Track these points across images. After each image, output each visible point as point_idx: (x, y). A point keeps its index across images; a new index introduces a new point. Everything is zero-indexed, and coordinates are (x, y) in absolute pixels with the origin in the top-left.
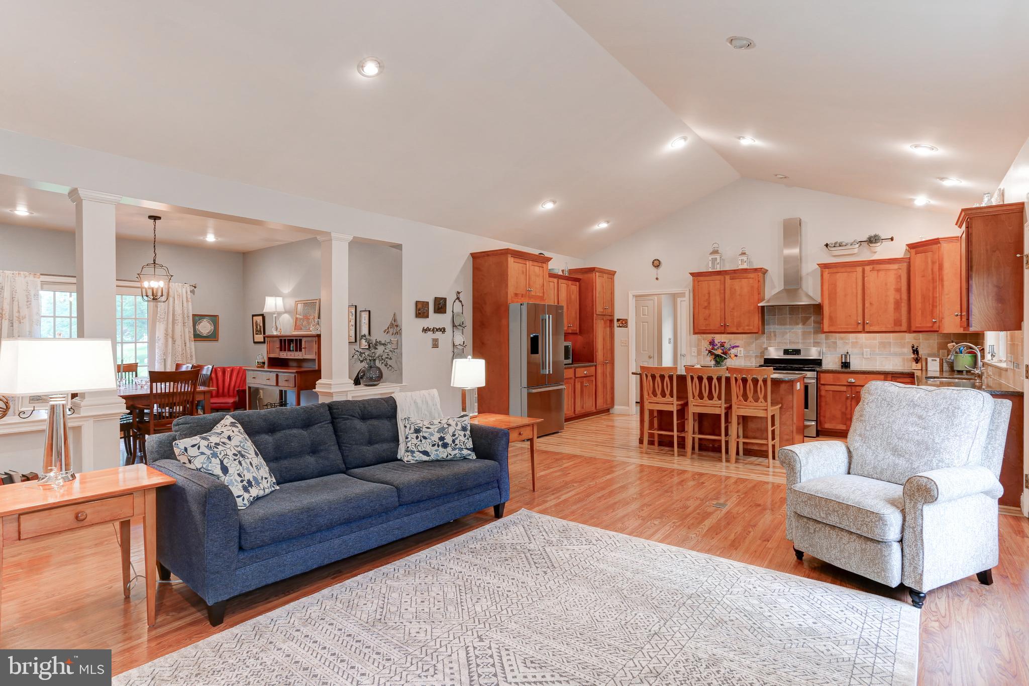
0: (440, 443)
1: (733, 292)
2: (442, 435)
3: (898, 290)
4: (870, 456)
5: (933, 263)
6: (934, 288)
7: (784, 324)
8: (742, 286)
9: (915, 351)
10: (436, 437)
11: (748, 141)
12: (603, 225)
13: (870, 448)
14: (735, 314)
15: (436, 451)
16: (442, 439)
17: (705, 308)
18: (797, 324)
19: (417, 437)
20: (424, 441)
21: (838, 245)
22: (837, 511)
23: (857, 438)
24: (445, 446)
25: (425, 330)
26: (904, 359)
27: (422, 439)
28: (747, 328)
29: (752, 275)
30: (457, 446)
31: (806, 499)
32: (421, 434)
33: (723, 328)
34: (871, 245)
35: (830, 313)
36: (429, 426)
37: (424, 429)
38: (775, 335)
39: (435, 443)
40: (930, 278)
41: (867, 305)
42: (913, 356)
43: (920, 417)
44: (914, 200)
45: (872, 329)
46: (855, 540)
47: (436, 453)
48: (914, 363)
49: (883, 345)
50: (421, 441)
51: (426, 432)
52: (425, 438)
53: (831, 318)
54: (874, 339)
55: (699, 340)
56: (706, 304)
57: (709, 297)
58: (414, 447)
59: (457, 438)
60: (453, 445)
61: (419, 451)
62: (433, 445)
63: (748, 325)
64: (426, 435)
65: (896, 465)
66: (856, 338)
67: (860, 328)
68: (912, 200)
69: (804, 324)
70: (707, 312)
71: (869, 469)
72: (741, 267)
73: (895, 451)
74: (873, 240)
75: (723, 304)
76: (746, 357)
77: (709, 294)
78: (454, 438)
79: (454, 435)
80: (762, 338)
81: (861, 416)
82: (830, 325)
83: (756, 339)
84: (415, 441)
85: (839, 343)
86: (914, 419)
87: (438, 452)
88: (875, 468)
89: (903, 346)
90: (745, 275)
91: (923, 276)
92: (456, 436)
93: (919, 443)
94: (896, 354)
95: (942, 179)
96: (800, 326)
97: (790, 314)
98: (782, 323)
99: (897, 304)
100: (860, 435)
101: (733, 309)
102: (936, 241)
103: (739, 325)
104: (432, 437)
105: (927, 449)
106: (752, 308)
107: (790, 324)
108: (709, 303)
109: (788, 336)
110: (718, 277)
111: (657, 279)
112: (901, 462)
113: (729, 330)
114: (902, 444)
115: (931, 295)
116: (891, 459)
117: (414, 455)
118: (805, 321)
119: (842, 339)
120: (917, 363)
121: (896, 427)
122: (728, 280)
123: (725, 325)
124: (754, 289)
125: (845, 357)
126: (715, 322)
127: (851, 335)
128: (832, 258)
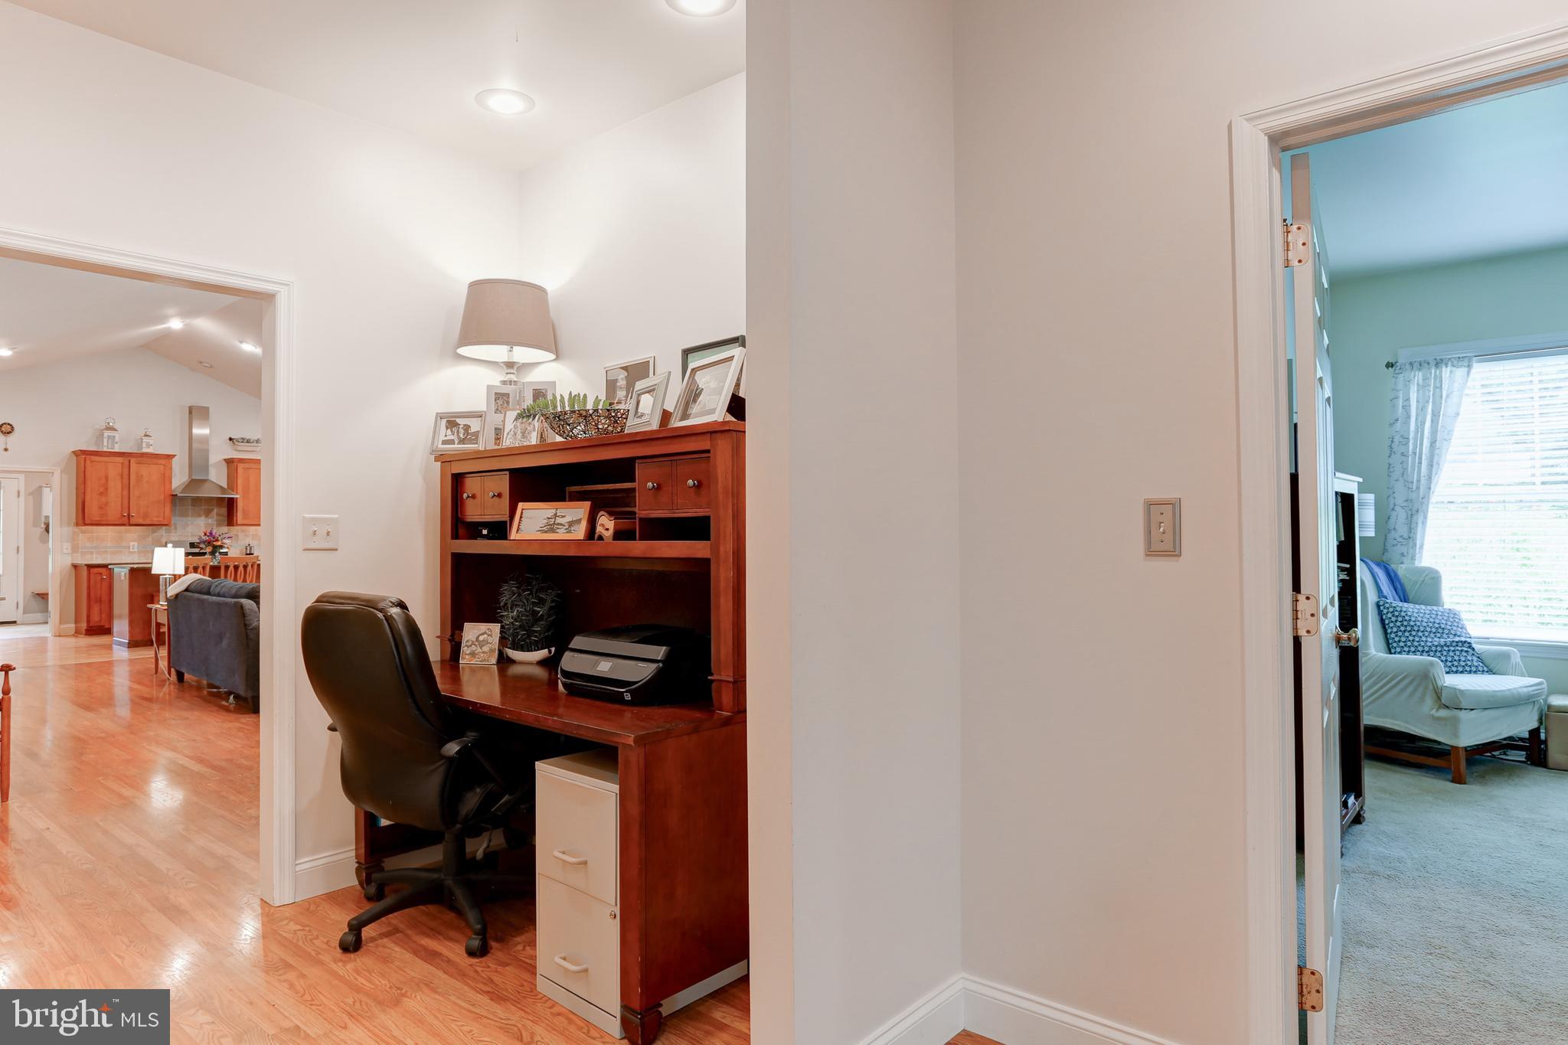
1: (139, 478)
7: (187, 516)
8: (150, 472)
14: (142, 503)
17: (101, 494)
18: (200, 516)
21: (246, 442)
28: (156, 519)
29: (162, 461)
33: (125, 519)
35: (243, 507)
38: (176, 528)
53: (243, 512)
55: (74, 533)
56: (102, 490)
57: (107, 481)
63: (157, 517)
66: (256, 531)
69: (206, 516)
70: (103, 499)
72: (145, 450)
75: (126, 493)
76: (139, 552)
77: (107, 478)
80: (161, 531)
82: (244, 518)
83: (153, 532)
85: (241, 535)
90: (155, 461)
96: (203, 518)
97: (192, 506)
98: (184, 515)
101: (139, 497)
103: (146, 516)
106: (162, 497)
107: (193, 516)
108: (107, 489)
110: (120, 459)
111: (6, 449)
113: (132, 521)
118: (207, 513)
119: (243, 531)
122: (133, 466)
123: (129, 515)
124: (166, 478)
125: (251, 549)
126: (114, 511)
127: (252, 528)
128: (236, 452)
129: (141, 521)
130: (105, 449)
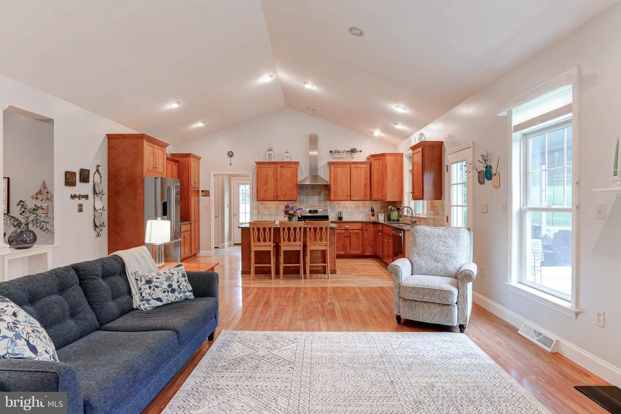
0: (169, 290)
1: (282, 175)
2: (169, 282)
3: (366, 178)
4: (423, 264)
5: (383, 165)
6: (383, 178)
7: (308, 195)
8: (287, 172)
9: (373, 210)
10: (165, 285)
11: (310, 86)
12: (200, 125)
13: (423, 260)
14: (283, 189)
15: (167, 296)
16: (170, 286)
17: (265, 185)
18: (315, 195)
19: (150, 288)
20: (156, 289)
21: (337, 152)
22: (429, 294)
23: (415, 255)
24: (173, 291)
25: (73, 197)
26: (366, 215)
27: (155, 288)
28: (290, 197)
29: (293, 166)
30: (182, 290)
31: (411, 290)
32: (153, 284)
33: (276, 197)
34: (352, 153)
35: (334, 190)
36: (157, 276)
37: (155, 280)
38: (303, 202)
39: (165, 290)
40: (381, 173)
41: (352, 186)
42: (371, 213)
43: (444, 242)
44: (374, 132)
45: (354, 199)
46: (437, 307)
47: (166, 298)
48: (372, 217)
49: (357, 207)
50: (154, 290)
51: (157, 282)
52: (157, 287)
53: (335, 193)
54: (353, 204)
55: (258, 205)
56: (265, 182)
57: (267, 178)
58: (149, 296)
59: (181, 284)
60: (179, 290)
61: (154, 299)
62: (164, 292)
63: (291, 196)
64: (157, 284)
65: (437, 267)
66: (345, 204)
67: (349, 198)
68: (373, 132)
70: (266, 187)
71: (424, 270)
72: (286, 160)
73: (436, 260)
74: (353, 151)
75: (276, 183)
77: (267, 176)
78: (179, 284)
79: (178, 282)
80: (296, 204)
81: (414, 244)
82: (334, 197)
84: (148, 291)
85: (337, 206)
86: (442, 243)
87: (168, 297)
88: (427, 269)
89: (365, 208)
90: (289, 166)
91: (378, 172)
92: (180, 282)
93: (446, 255)
94: (362, 212)
95: (396, 124)
96: (317, 197)
97: (311, 190)
98: (307, 195)
99: (365, 185)
100: (417, 254)
101: (282, 186)
102: (384, 155)
103: (285, 196)
104: (162, 286)
105: (450, 257)
106: (293, 185)
107: (312, 196)
108: (267, 182)
109: (310, 203)
110: (273, 166)
111: (231, 164)
112: (440, 265)
113: (279, 199)
114: (438, 256)
115: (382, 182)
116: (434, 264)
117: (150, 302)
118: (319, 194)
119: (338, 204)
120: (373, 216)
121: (434, 248)
122: (279, 168)
123: (277, 195)
124: (295, 175)
125: (340, 214)
126: (271, 194)
127: (342, 202)
128: (333, 159)
129: (283, 199)
130: (267, 161)
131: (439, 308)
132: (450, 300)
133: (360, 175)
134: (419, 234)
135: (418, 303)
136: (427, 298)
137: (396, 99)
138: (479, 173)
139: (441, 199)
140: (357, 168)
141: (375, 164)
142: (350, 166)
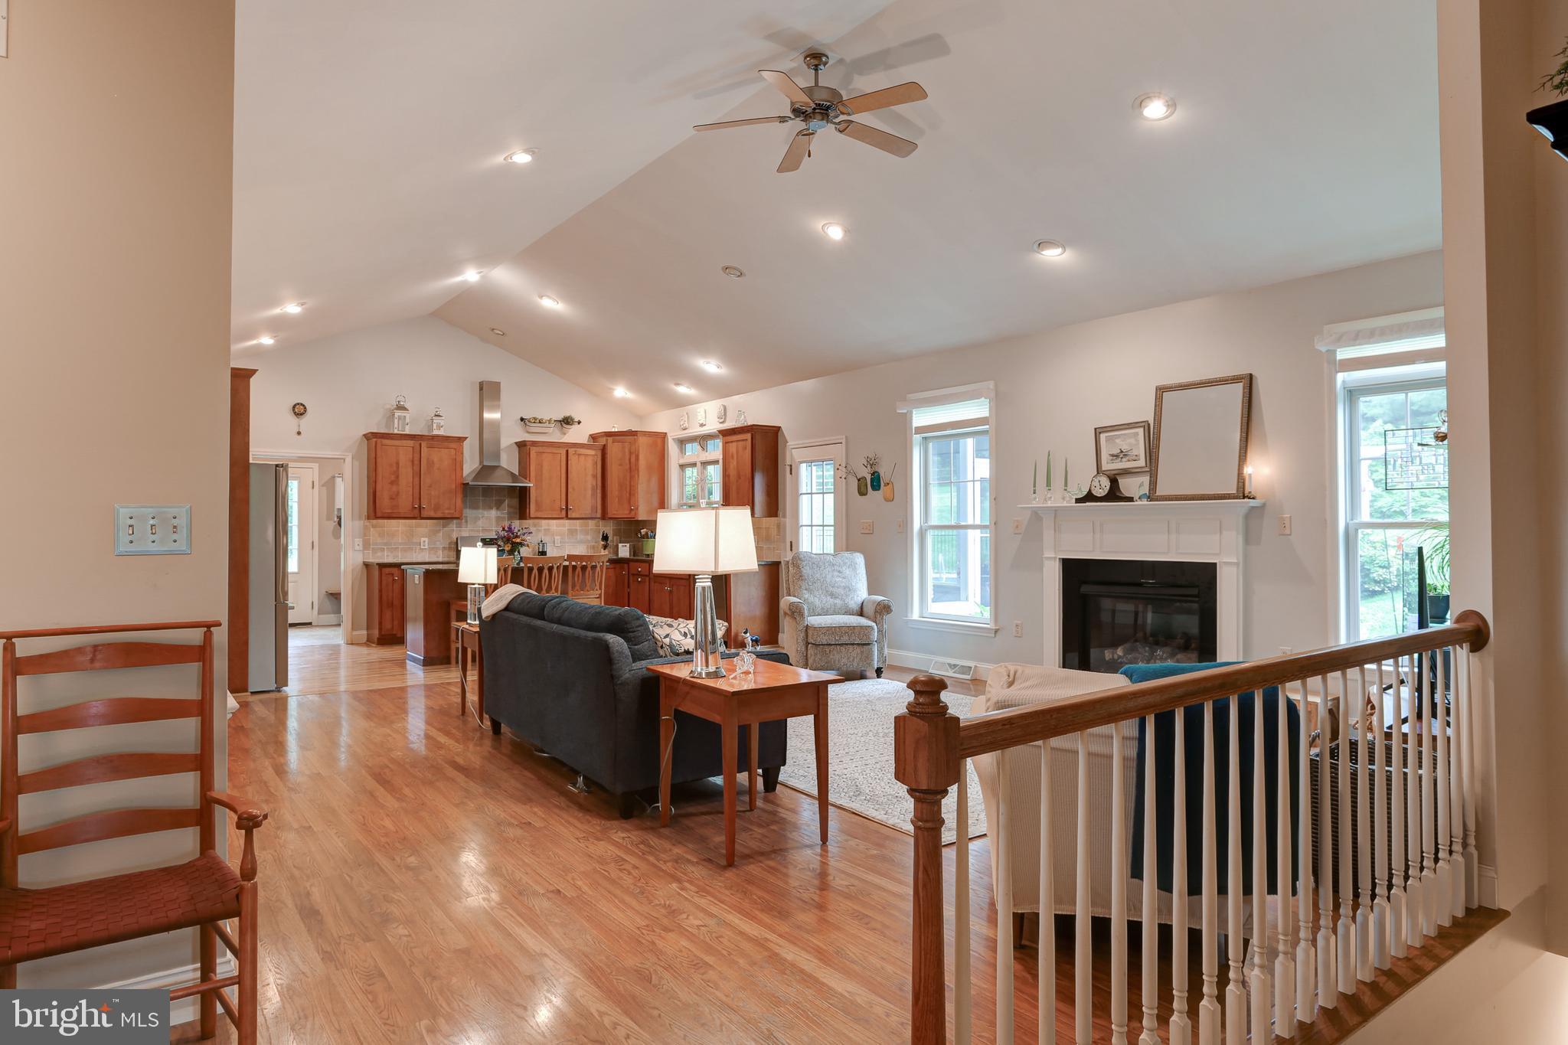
1: (430, 464)
3: (595, 476)
4: (817, 602)
5: (631, 453)
6: (631, 478)
7: (478, 508)
8: (440, 457)
9: (605, 538)
14: (433, 493)
17: (392, 483)
18: (491, 508)
21: (538, 421)
23: (805, 591)
26: (587, 548)
28: (447, 511)
29: (453, 445)
31: (825, 632)
33: (416, 511)
34: (564, 425)
35: (536, 497)
38: (466, 522)
40: (628, 466)
41: (570, 490)
42: (603, 543)
43: (839, 572)
44: (614, 389)
45: (574, 516)
48: (602, 550)
49: (572, 532)
53: (536, 503)
54: (564, 526)
55: (366, 528)
56: (393, 478)
57: (398, 467)
63: (449, 509)
65: (835, 605)
66: (548, 525)
67: (563, 514)
68: (611, 390)
69: (498, 509)
70: (394, 488)
71: (818, 610)
72: (436, 432)
73: (832, 595)
74: (567, 421)
75: (417, 479)
76: (431, 549)
77: (398, 464)
80: (451, 525)
81: (801, 576)
82: (537, 511)
83: (444, 526)
85: (534, 530)
86: (836, 573)
88: (822, 609)
89: (587, 533)
90: (446, 444)
91: (620, 465)
93: (845, 588)
94: (581, 542)
95: (677, 384)
96: (494, 510)
97: (483, 496)
98: (475, 507)
99: (594, 490)
100: (806, 589)
101: (430, 486)
102: (632, 433)
103: (437, 508)
105: (850, 590)
106: (453, 485)
107: (485, 508)
108: (397, 477)
109: (480, 523)
110: (410, 443)
111: (299, 433)
112: (838, 601)
113: (425, 514)
114: (835, 590)
115: (628, 483)
116: (831, 601)
118: (498, 505)
119: (535, 526)
120: (605, 549)
121: (828, 580)
122: (424, 450)
123: (420, 506)
124: (457, 463)
125: (543, 546)
126: (405, 503)
127: (544, 521)
128: (527, 435)
129: (432, 514)
130: (396, 431)
131: (858, 650)
132: (869, 638)
133: (585, 469)
134: (804, 563)
135: (833, 646)
136: (845, 639)
137: (704, 350)
138: (859, 480)
139: (776, 515)
140: (579, 455)
141: (614, 450)
142: (567, 451)
